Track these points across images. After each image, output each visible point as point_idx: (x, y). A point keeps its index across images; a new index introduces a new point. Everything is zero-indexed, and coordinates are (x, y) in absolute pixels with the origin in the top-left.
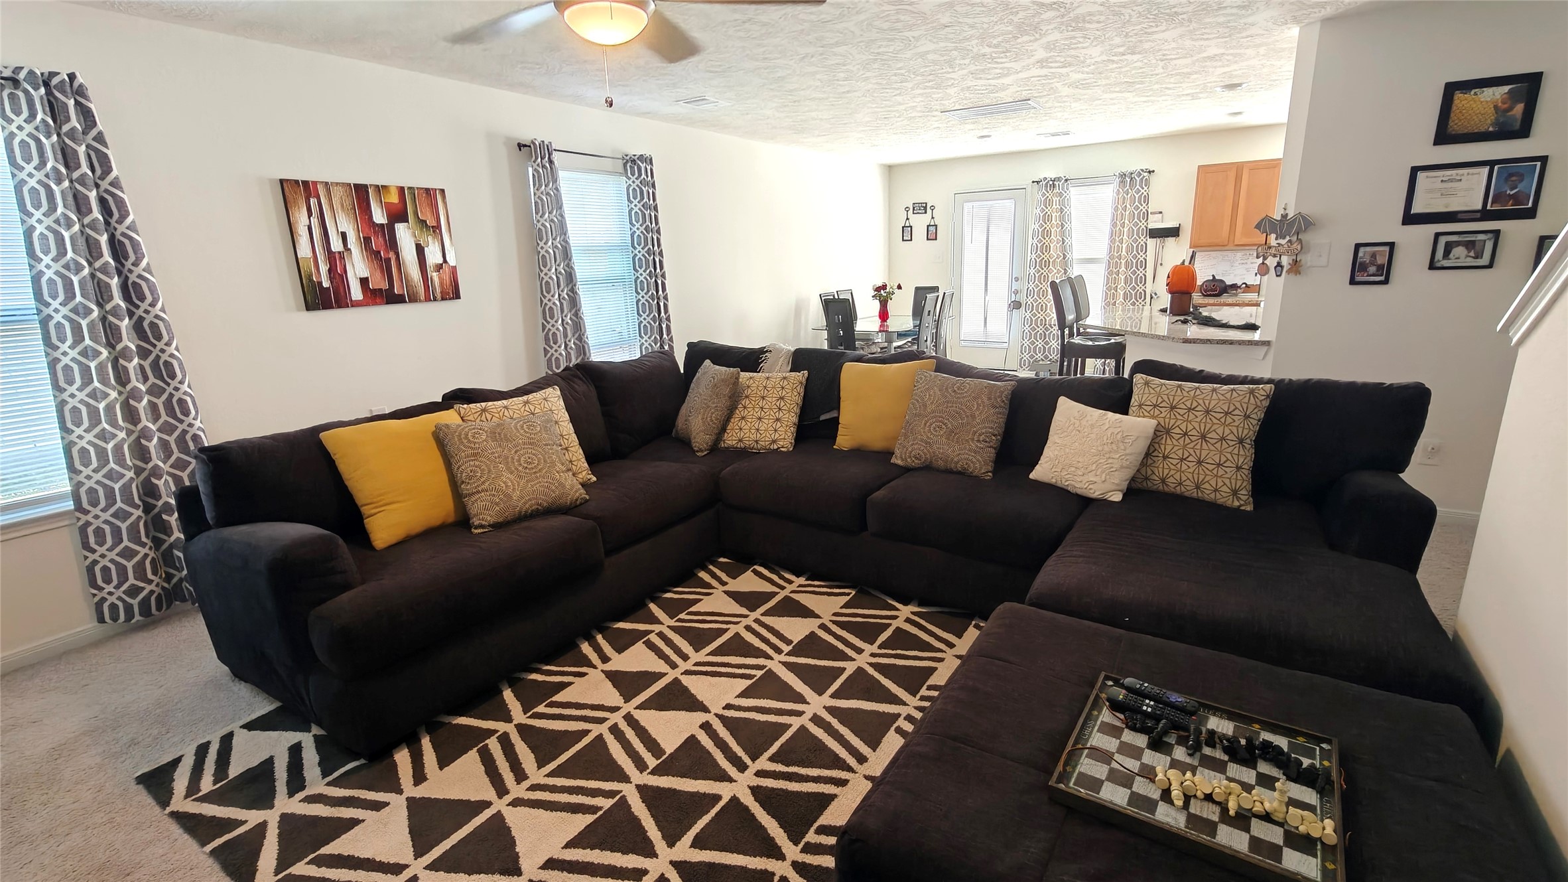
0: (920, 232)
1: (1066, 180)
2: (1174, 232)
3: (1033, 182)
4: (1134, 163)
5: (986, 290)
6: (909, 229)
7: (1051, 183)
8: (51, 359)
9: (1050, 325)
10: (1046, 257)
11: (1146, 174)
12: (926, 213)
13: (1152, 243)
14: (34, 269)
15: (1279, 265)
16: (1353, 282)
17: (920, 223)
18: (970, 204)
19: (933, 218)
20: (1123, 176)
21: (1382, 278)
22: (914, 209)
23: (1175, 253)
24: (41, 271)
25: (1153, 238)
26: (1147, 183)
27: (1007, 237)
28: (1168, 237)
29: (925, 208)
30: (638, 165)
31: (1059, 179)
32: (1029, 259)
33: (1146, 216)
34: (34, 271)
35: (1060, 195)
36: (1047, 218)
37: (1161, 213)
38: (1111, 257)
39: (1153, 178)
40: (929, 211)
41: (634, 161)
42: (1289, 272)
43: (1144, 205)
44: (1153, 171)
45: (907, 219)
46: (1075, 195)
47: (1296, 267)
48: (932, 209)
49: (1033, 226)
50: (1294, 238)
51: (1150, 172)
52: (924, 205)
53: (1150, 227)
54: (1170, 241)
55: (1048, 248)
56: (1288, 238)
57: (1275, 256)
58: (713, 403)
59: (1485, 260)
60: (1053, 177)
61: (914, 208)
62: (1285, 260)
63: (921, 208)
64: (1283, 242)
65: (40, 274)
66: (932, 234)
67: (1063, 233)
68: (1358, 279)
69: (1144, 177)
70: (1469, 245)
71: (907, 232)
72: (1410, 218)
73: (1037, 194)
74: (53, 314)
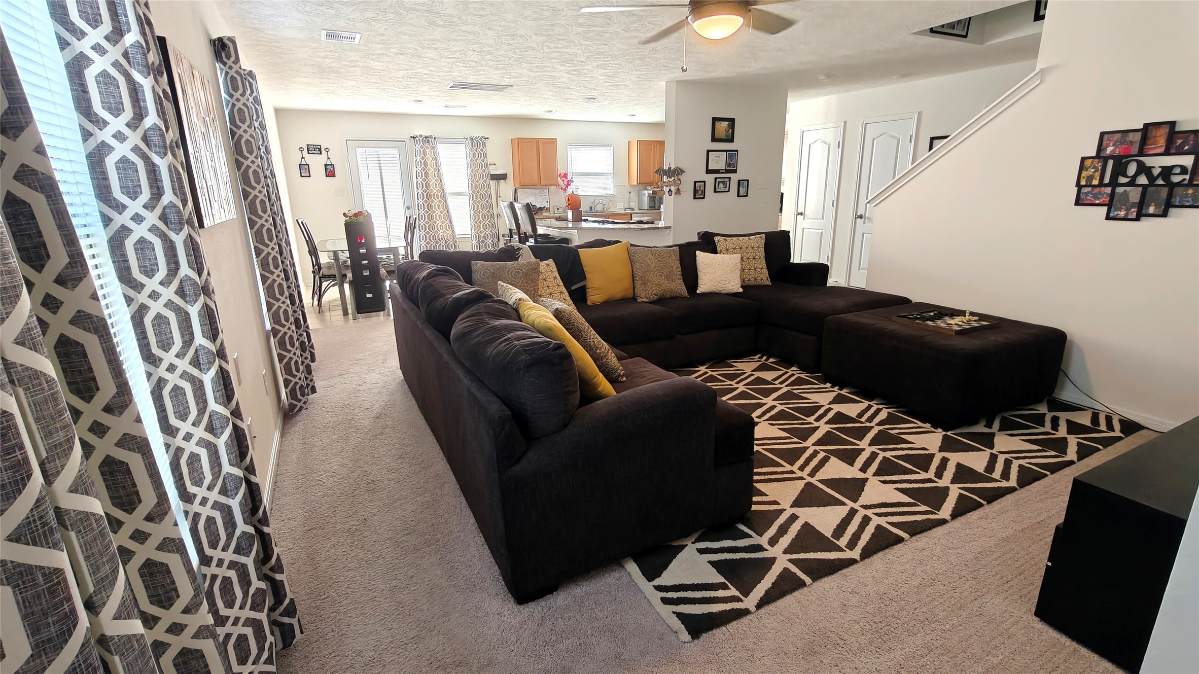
0: (317, 170)
1: (435, 138)
2: (503, 177)
3: (411, 137)
4: (477, 133)
5: (386, 216)
6: (306, 166)
7: (424, 138)
8: (137, 307)
9: (439, 239)
11: (484, 139)
12: (321, 153)
13: (492, 184)
14: (92, 139)
15: (670, 190)
16: (695, 198)
17: (317, 163)
18: (363, 150)
19: (328, 158)
20: (472, 139)
21: (702, 196)
22: (308, 150)
23: (506, 189)
24: (103, 144)
25: (493, 180)
26: (484, 144)
27: (398, 177)
28: (501, 180)
29: (320, 150)
31: (430, 137)
32: (416, 193)
33: (487, 166)
34: (92, 143)
35: (433, 148)
37: (495, 164)
39: (487, 141)
40: (324, 152)
42: (676, 193)
43: (485, 160)
44: (488, 138)
45: (303, 158)
46: (441, 148)
47: (678, 192)
48: (327, 150)
50: (676, 178)
51: (486, 138)
52: (318, 146)
53: (490, 173)
54: (502, 182)
56: (673, 178)
57: (667, 186)
58: (531, 287)
59: (727, 189)
60: (428, 135)
61: (308, 148)
62: (673, 188)
63: (316, 149)
64: (671, 180)
65: (103, 149)
66: (330, 172)
68: (697, 197)
69: (483, 141)
70: (723, 183)
71: (304, 170)
72: (709, 171)
73: (415, 146)
74: (131, 225)
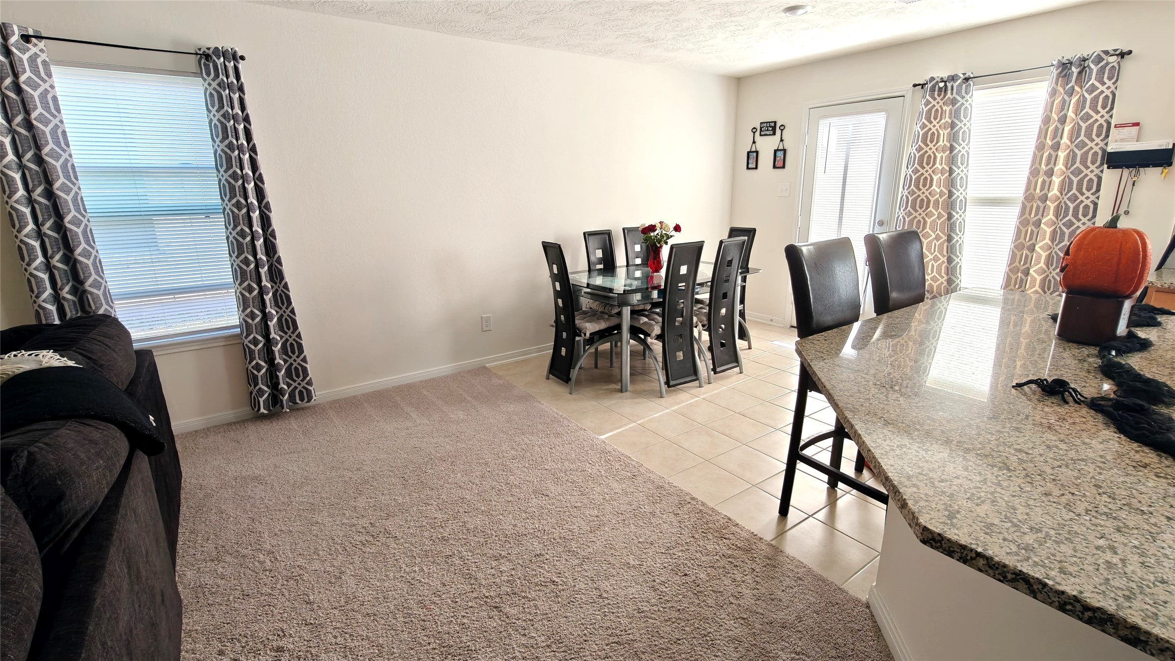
0: (766, 159)
1: (967, 79)
2: (1161, 158)
3: (915, 86)
4: (1092, 41)
6: (755, 154)
7: (942, 85)
10: (923, 193)
11: (1112, 59)
12: (774, 134)
13: (1110, 177)
17: (767, 146)
18: (827, 120)
19: (782, 140)
20: (1065, 66)
22: (761, 130)
25: (1115, 167)
26: (1115, 74)
28: (1148, 166)
29: (774, 128)
30: (214, 62)
31: (953, 78)
32: (900, 196)
33: (1106, 131)
35: (954, 102)
36: (928, 138)
37: (1137, 124)
38: (1029, 197)
39: (1128, 64)
40: (778, 132)
41: (207, 57)
43: (1103, 112)
44: (1130, 52)
45: (754, 142)
46: (978, 100)
48: (783, 127)
49: (910, 150)
51: (1122, 55)
52: (773, 124)
53: (1110, 149)
54: (1152, 173)
55: (928, 182)
60: (945, 75)
61: (761, 128)
63: (770, 128)
66: (780, 160)
67: (952, 160)
69: (1107, 64)
71: (753, 158)
73: (920, 103)
